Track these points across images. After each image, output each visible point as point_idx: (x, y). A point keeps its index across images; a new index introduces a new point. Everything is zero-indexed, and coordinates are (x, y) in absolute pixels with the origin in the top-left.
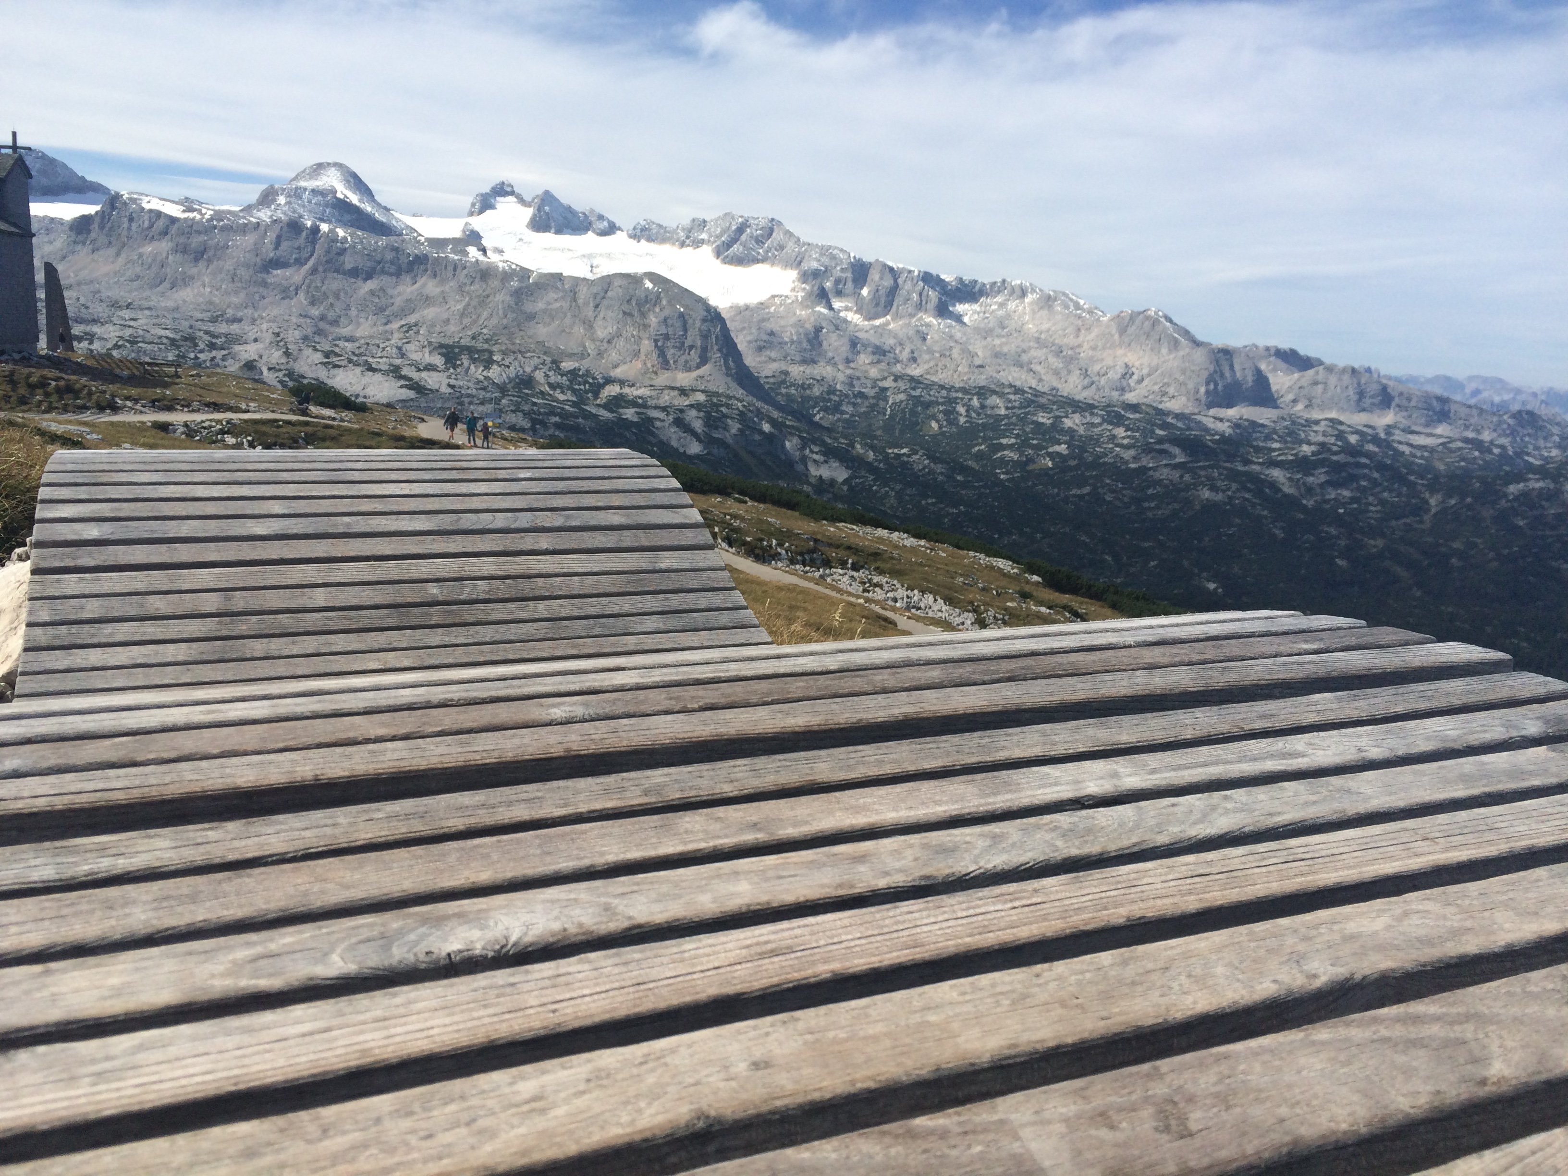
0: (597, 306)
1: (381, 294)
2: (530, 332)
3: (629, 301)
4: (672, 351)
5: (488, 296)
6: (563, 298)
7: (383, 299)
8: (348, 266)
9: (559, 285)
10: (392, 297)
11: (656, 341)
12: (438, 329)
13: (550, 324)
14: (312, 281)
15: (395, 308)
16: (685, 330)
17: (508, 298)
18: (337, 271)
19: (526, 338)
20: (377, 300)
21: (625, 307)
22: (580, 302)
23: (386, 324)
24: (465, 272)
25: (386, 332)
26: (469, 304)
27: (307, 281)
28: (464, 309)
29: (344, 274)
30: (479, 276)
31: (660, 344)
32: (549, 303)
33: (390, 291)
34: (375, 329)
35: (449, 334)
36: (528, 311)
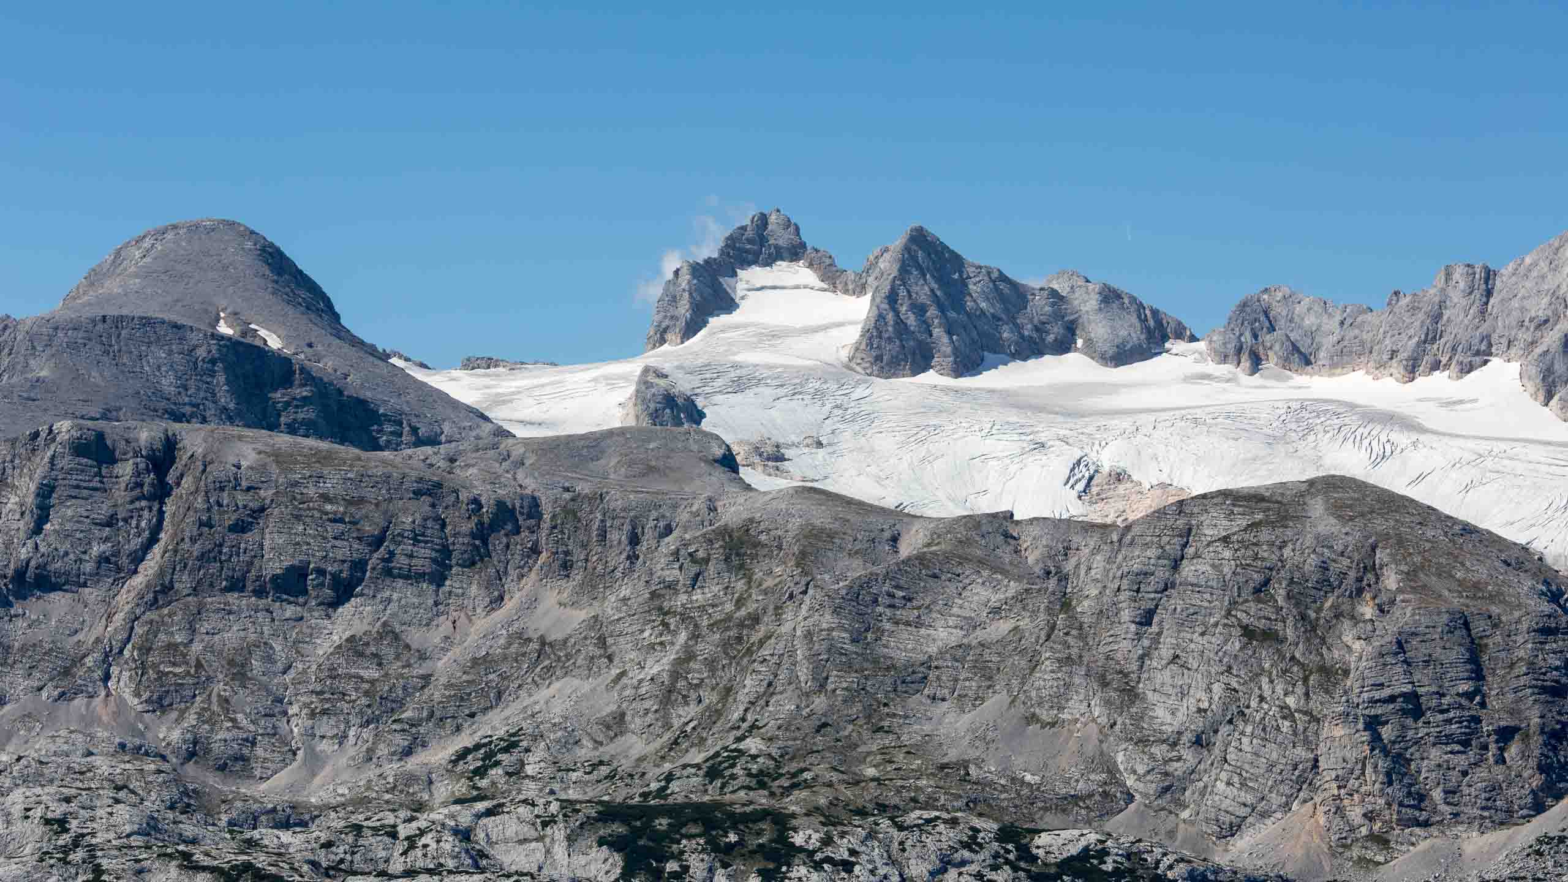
0: (1146, 619)
1: (387, 651)
2: (911, 735)
3: (1261, 590)
4: (1436, 754)
5: (755, 619)
6: (1020, 599)
7: (395, 667)
8: (273, 566)
9: (1005, 555)
10: (423, 657)
11: (1373, 724)
12: (585, 752)
13: (979, 699)
14: (154, 628)
15: (436, 693)
16: (1478, 674)
17: (827, 620)
18: (236, 585)
19: (900, 757)
20: (372, 673)
21: (1251, 613)
22: (1084, 607)
23: (408, 752)
24: (671, 542)
25: (411, 779)
26: (689, 656)
27: (139, 630)
28: (675, 675)
29: (260, 593)
30: (717, 553)
31: (1387, 733)
32: (973, 625)
33: (415, 637)
34: (371, 772)
35: (625, 765)
36: (901, 657)
